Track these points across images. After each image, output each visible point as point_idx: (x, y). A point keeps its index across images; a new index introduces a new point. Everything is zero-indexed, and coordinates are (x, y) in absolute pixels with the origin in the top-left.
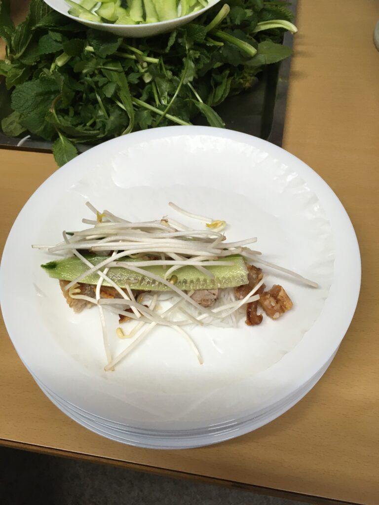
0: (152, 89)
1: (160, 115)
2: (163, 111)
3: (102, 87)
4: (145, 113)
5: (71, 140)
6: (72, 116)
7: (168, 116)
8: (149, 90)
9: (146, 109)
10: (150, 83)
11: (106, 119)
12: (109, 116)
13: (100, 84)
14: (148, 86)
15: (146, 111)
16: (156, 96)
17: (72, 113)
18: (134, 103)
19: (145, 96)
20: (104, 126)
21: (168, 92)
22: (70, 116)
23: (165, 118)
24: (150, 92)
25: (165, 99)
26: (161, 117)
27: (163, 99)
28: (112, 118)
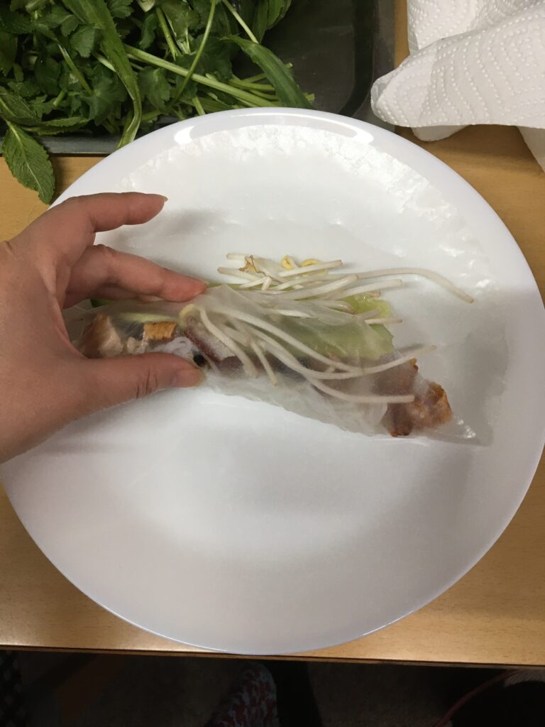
0: (158, 23)
1: (183, 77)
2: (187, 68)
3: (70, 36)
4: (155, 76)
5: (30, 130)
6: (22, 79)
7: (197, 77)
8: (154, 28)
9: (155, 67)
10: (153, 10)
11: (88, 95)
12: (92, 88)
13: (65, 32)
14: (151, 17)
15: (156, 72)
16: (167, 36)
17: (19, 75)
18: (130, 56)
19: (146, 40)
20: (86, 107)
21: (189, 28)
22: (17, 80)
23: (191, 82)
24: (155, 31)
25: (185, 40)
26: (186, 81)
27: (182, 42)
28: (98, 93)
